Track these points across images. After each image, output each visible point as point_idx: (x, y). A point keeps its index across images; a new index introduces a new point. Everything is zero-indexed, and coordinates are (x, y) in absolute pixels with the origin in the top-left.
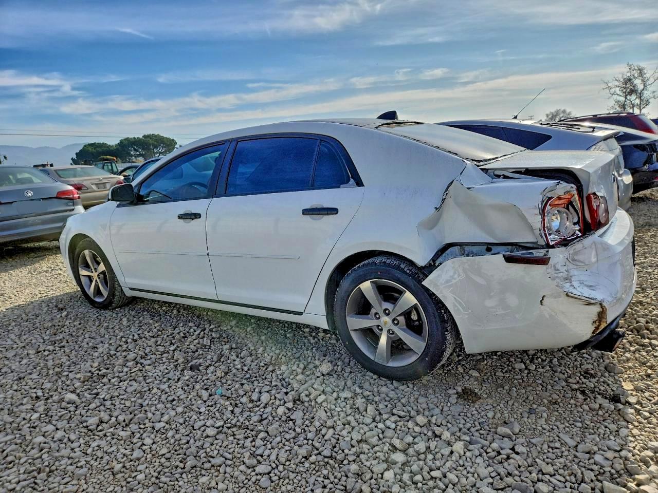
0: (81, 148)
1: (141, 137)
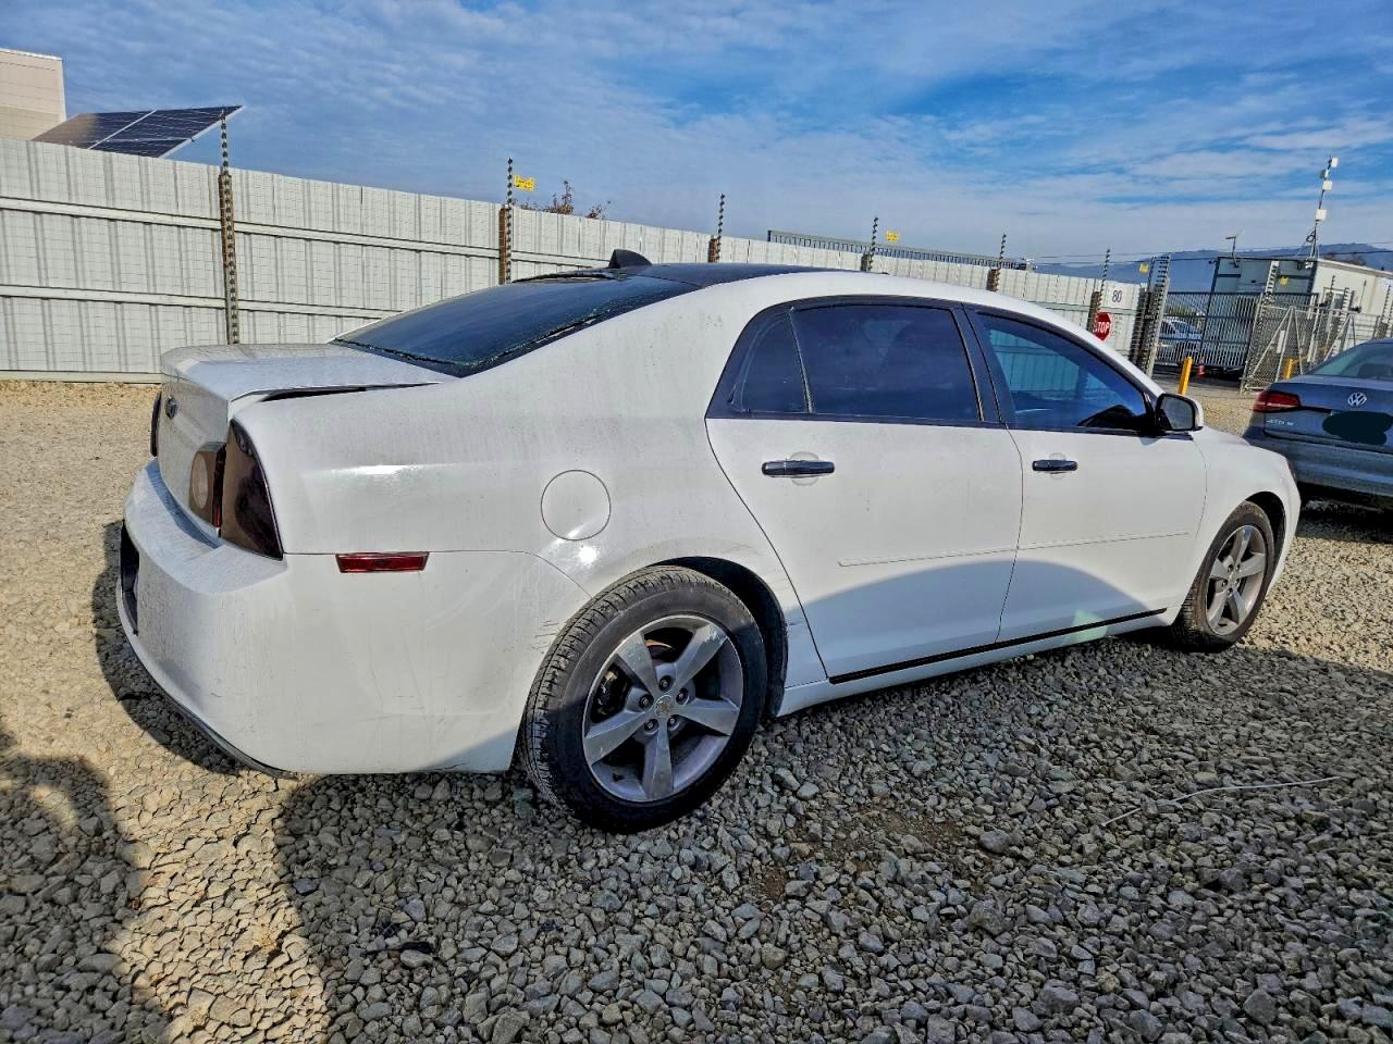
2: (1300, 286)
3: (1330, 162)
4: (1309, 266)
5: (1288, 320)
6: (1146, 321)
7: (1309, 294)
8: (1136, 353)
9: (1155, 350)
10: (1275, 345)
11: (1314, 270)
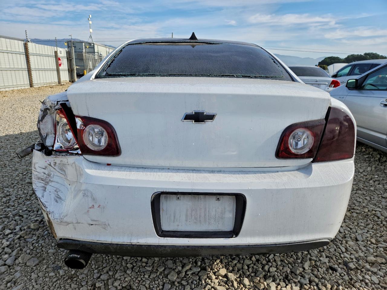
0: (323, 59)
1: (363, 54)
2: (91, 50)
3: (89, 16)
4: (92, 45)
5: (91, 59)
6: (70, 60)
7: (94, 52)
8: (70, 70)
9: (75, 69)
10: (90, 66)
11: (94, 45)
